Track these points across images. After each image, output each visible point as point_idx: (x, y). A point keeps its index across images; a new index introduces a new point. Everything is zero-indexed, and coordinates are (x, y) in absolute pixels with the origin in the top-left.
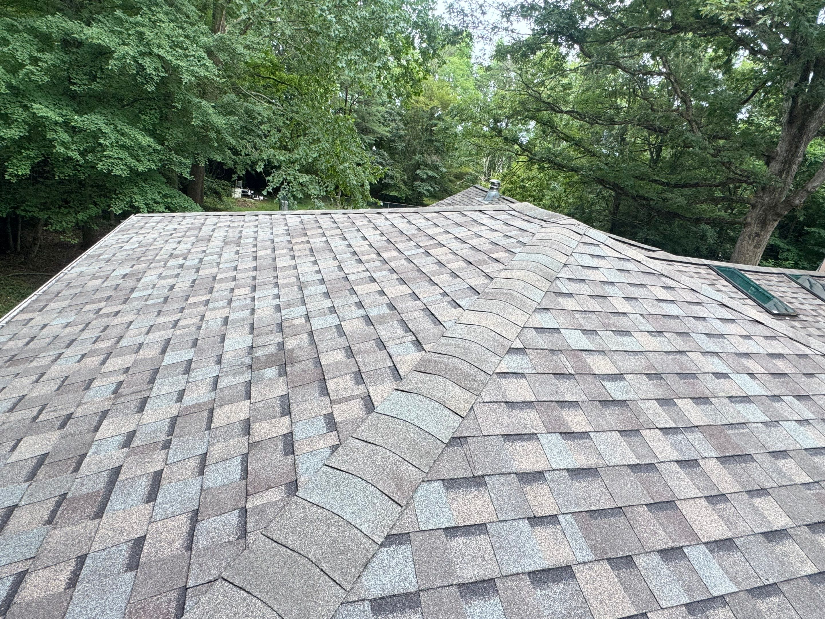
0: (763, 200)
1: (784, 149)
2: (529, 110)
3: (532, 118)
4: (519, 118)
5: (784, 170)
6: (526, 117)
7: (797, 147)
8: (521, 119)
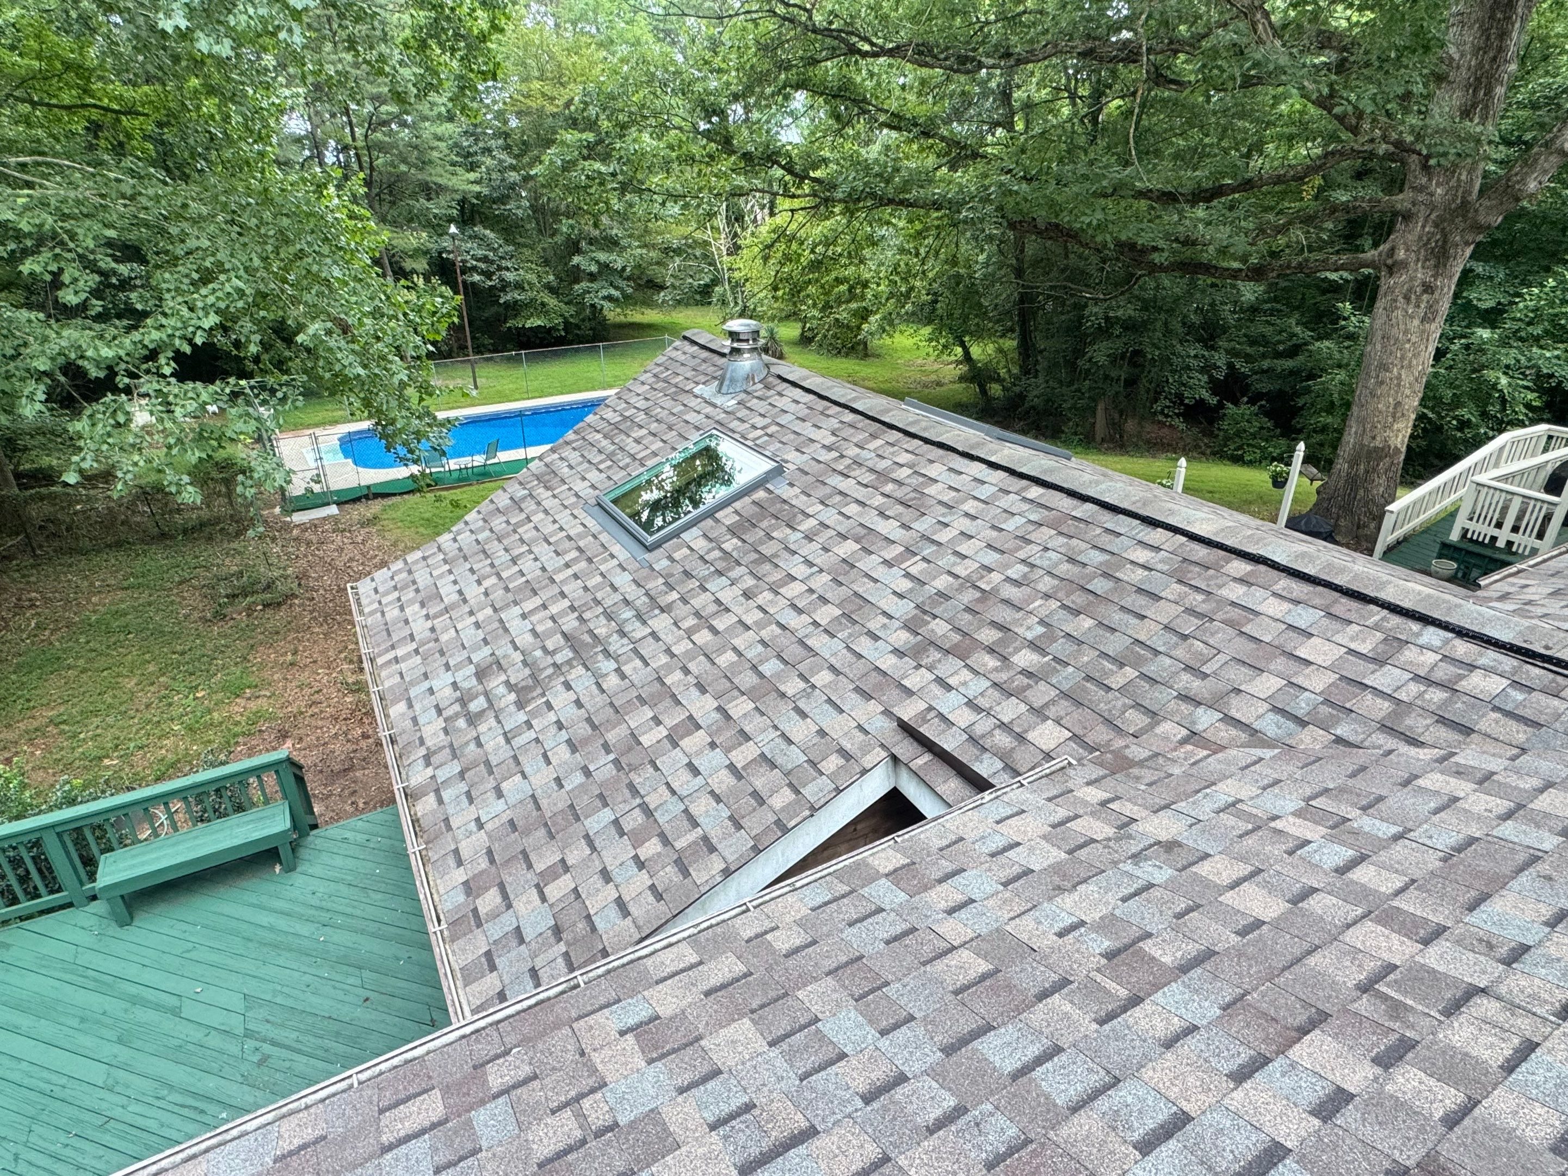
0: (1432, 195)
1: (1467, 47)
2: (785, 66)
3: (798, 86)
4: (768, 91)
5: (1474, 106)
6: (784, 87)
7: (1504, 35)
8: (773, 95)
